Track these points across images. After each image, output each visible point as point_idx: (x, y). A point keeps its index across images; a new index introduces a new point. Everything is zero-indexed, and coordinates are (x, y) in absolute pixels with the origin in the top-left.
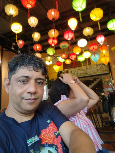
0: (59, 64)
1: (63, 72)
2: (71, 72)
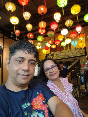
0: (46, 48)
1: (49, 54)
2: (56, 55)
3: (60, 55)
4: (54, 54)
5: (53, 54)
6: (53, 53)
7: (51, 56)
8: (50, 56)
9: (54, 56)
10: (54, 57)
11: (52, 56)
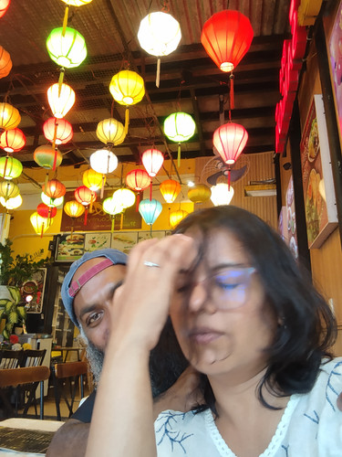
1: (67, 238)
2: (93, 242)
3: (107, 244)
4: (84, 239)
5: (82, 237)
6: (84, 235)
7: (72, 246)
8: (69, 244)
9: (82, 247)
10: (81, 252)
11: (76, 246)
